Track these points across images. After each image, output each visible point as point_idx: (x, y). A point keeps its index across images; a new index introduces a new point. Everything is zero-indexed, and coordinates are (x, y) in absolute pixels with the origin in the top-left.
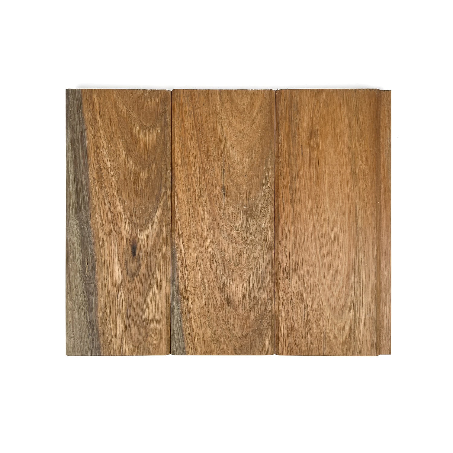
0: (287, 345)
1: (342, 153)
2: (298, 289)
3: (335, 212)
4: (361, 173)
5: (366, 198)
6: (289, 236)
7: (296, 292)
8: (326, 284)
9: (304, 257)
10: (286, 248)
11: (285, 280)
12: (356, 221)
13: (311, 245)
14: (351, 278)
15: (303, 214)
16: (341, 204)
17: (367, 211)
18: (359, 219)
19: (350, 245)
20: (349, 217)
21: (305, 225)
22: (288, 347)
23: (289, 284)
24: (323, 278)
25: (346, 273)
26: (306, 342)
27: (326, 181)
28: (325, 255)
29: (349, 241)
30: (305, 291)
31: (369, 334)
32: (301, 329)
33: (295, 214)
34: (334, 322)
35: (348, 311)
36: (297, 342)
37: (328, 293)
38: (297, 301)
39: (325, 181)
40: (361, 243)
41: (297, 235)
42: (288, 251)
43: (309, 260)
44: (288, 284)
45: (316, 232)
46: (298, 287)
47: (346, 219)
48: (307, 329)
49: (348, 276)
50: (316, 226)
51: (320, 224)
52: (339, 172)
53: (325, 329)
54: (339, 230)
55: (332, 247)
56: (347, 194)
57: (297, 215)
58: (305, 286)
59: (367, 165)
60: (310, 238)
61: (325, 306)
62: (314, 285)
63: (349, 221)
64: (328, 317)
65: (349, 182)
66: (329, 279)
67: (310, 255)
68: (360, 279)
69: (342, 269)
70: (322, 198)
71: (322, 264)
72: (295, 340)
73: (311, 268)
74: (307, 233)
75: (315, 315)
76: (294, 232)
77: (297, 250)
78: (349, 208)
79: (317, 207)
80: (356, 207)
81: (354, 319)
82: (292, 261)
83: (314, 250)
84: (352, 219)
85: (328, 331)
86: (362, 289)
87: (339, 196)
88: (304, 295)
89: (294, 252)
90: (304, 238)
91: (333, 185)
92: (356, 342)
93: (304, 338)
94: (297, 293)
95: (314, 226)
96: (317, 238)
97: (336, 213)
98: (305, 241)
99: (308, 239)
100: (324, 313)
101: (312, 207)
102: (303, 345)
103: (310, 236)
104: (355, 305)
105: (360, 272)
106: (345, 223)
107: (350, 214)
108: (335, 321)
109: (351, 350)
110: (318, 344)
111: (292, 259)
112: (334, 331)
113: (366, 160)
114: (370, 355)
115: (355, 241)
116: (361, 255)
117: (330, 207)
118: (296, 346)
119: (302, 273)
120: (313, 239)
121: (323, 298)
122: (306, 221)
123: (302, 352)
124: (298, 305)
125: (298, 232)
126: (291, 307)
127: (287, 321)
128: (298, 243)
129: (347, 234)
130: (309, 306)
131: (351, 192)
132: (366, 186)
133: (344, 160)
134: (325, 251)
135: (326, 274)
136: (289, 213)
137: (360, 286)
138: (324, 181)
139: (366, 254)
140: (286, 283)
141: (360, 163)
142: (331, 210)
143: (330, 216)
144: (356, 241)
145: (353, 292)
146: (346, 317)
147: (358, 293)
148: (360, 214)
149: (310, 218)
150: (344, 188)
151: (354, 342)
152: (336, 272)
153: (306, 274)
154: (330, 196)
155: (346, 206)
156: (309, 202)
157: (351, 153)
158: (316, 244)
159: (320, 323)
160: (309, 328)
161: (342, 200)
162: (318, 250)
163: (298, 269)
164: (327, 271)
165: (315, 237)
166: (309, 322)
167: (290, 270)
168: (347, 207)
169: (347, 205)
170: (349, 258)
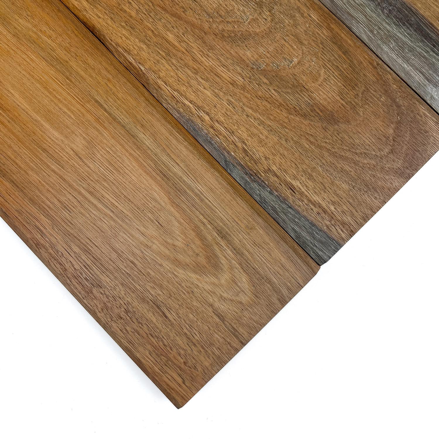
0: (180, 380)
1: (13, 50)
2: (121, 287)
3: (76, 135)
4: (62, 54)
5: (100, 79)
6: (42, 225)
7: (123, 293)
8: (154, 243)
9: (90, 235)
10: (53, 246)
11: (92, 292)
12: (115, 119)
13: (86, 209)
14: (179, 200)
15: (34, 177)
16: (72, 116)
17: (117, 93)
18: (116, 113)
19: (137, 160)
20: (101, 124)
21: (50, 189)
22: (184, 383)
23: (103, 292)
24: (142, 238)
25: (166, 199)
26: (202, 350)
27: (25, 105)
28: (116, 204)
29: (131, 154)
30: (133, 280)
31: (277, 254)
32: (178, 338)
33: (23, 189)
34: (214, 284)
35: (217, 249)
36: (190, 363)
37: (167, 252)
38: (135, 304)
39: (22, 106)
40: (148, 142)
41: (52, 214)
42: (60, 248)
43: (99, 231)
44: (101, 293)
45: (74, 184)
46: (119, 285)
47: (98, 130)
48: (185, 330)
49: (173, 203)
50: (65, 177)
51: (70, 170)
52: (30, 78)
53: (211, 305)
54: (103, 154)
55: (114, 185)
56: (69, 98)
57: (26, 187)
58: (128, 273)
59: (60, 35)
60: (74, 200)
61: (181, 273)
62: (139, 258)
63: (105, 128)
64: (200, 285)
65: (56, 79)
66: (152, 231)
67: (95, 225)
68: (193, 191)
69: (156, 201)
70: (40, 132)
71: (123, 220)
72: (184, 362)
73: (112, 240)
74: (63, 199)
75: (178, 300)
76: (45, 215)
77: (70, 234)
78: (88, 111)
79: (44, 150)
80: (97, 101)
81: (237, 251)
82: (78, 257)
83: (94, 212)
84: (106, 122)
85: (217, 304)
86: (210, 201)
87: (60, 109)
88: (138, 287)
89: (69, 240)
90: (65, 207)
91: (39, 102)
92: (270, 282)
93: (193, 347)
94: (125, 294)
95: (64, 180)
96: (83, 191)
97: (78, 134)
98: (70, 212)
99: (72, 204)
100: (188, 284)
101: (37, 156)
102: (202, 358)
103: (71, 198)
104: (220, 232)
105: (184, 181)
106: (103, 135)
107: (98, 120)
108: (213, 279)
109: (275, 300)
110: (220, 336)
111: (75, 253)
112: (225, 295)
113: (53, 31)
114: (307, 280)
115: (138, 148)
116: (165, 158)
117: (62, 133)
118: (193, 370)
119: (106, 259)
120: (80, 198)
121: (168, 265)
122: (47, 184)
123: (210, 368)
124: (143, 309)
125: (49, 207)
126: (135, 320)
127: (149, 347)
128: (63, 223)
129: (119, 147)
130: (159, 295)
131: (71, 88)
132: (85, 62)
133: (24, 56)
134: (111, 199)
135: (142, 229)
136: (14, 194)
137: (202, 200)
138: (21, 108)
139: (168, 151)
140: (98, 295)
141: (49, 41)
142: (66, 137)
143: (73, 145)
144: (139, 146)
145: (201, 217)
146: (224, 261)
147: (208, 212)
148: (111, 106)
149: (49, 174)
150: (57, 93)
151: (268, 285)
152: (153, 213)
153: (114, 256)
154: (48, 120)
155: (82, 113)
156: (28, 154)
157: (24, 40)
158: (89, 201)
159: (195, 304)
160: (187, 326)
161: (69, 109)
162: (100, 206)
163: (96, 259)
164: (138, 223)
165: (80, 193)
166: (179, 317)
167: (86, 271)
168: (85, 112)
169: (83, 110)
170: (151, 177)
